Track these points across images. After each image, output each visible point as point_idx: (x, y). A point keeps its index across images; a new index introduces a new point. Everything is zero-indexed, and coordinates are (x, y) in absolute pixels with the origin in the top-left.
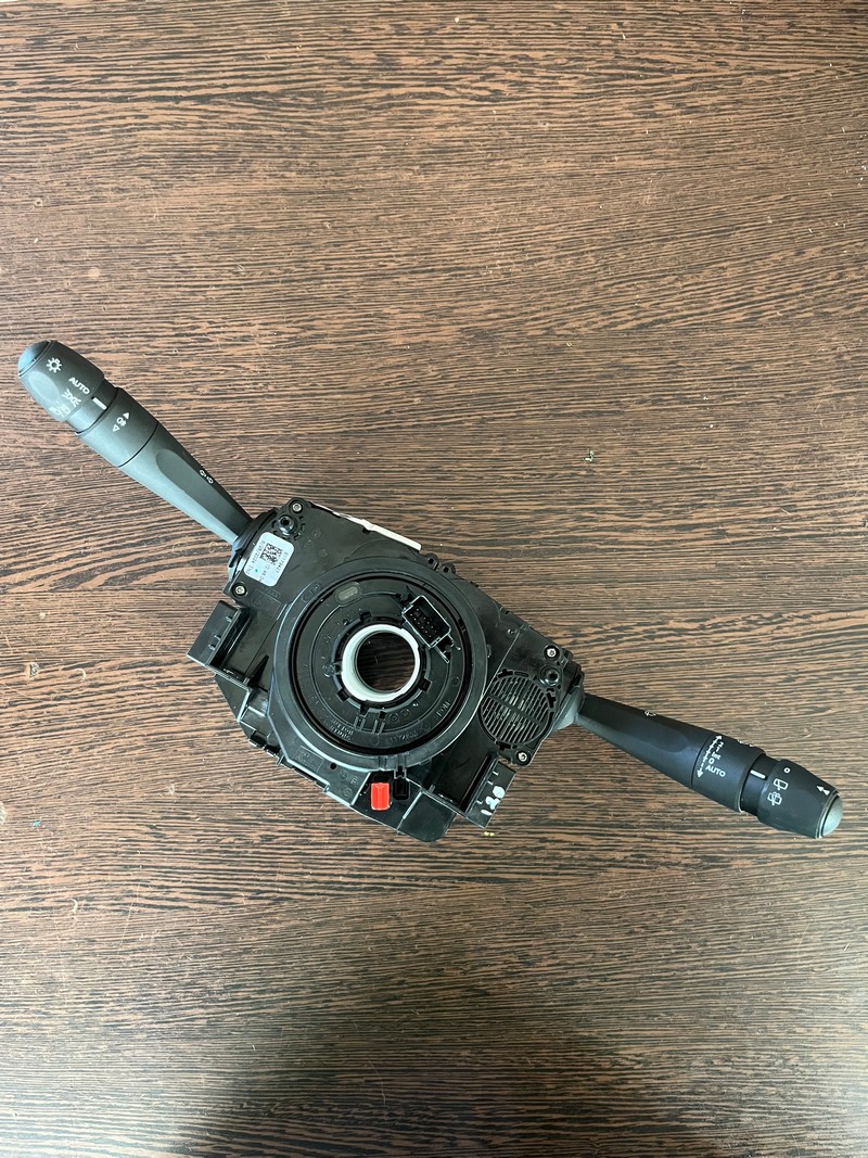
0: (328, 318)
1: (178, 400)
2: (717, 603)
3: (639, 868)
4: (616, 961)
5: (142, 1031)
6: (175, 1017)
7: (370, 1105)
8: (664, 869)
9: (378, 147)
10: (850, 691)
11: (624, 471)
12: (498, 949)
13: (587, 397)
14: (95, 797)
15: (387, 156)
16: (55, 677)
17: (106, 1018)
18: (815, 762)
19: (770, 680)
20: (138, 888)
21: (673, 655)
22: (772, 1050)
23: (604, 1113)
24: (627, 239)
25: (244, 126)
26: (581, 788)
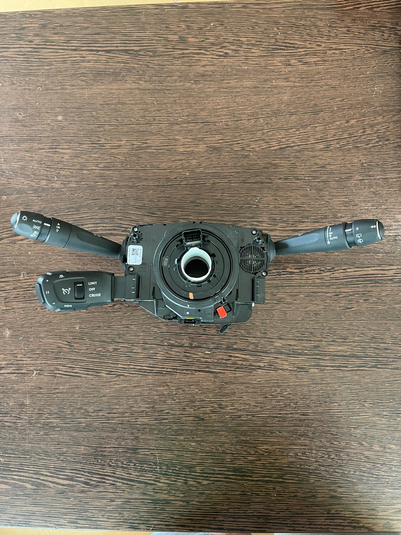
0: (153, 140)
1: (91, 169)
2: (307, 262)
3: (270, 370)
4: (258, 409)
5: (59, 427)
6: (73, 421)
7: (152, 464)
8: (280, 371)
9: (178, 73)
10: (361, 301)
11: (271, 206)
12: (209, 401)
13: (257, 176)
14: (46, 329)
15: (181, 77)
16: (33, 278)
17: (44, 421)
18: (346, 330)
19: (328, 295)
20: (61, 367)
21: (288, 283)
22: (324, 451)
23: (251, 473)
24: (276, 113)
25: (124, 63)
26: (247, 335)
